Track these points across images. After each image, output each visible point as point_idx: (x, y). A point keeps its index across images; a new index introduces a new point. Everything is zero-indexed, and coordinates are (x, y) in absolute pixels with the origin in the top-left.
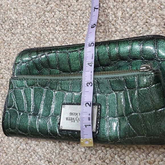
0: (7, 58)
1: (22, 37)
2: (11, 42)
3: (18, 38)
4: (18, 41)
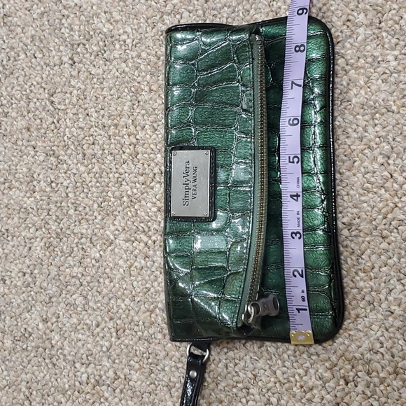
0: (100, 106)
1: (124, 65)
2: (104, 76)
3: (117, 67)
4: (117, 74)
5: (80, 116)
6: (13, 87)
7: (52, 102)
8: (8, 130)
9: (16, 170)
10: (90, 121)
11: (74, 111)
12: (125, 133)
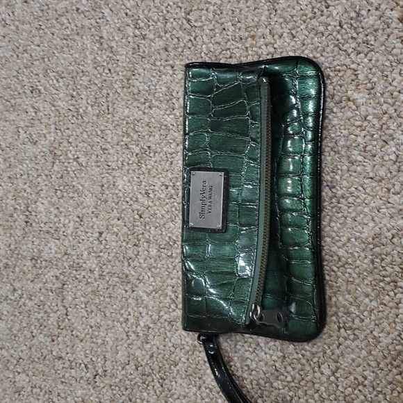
5: (217, 31)
6: (150, 9)
7: (189, 21)
8: (147, 52)
9: (156, 89)
10: (227, 35)
11: (211, 27)
12: (262, 43)
